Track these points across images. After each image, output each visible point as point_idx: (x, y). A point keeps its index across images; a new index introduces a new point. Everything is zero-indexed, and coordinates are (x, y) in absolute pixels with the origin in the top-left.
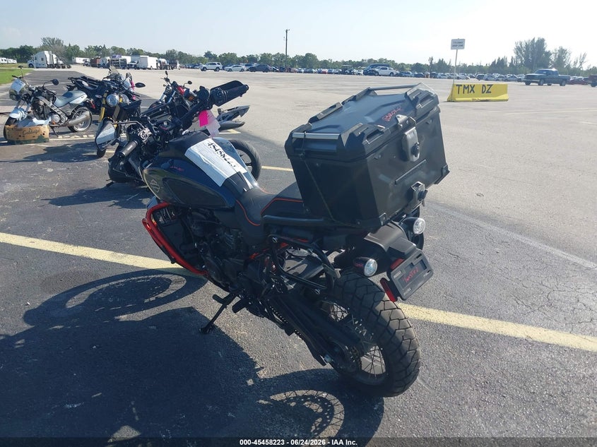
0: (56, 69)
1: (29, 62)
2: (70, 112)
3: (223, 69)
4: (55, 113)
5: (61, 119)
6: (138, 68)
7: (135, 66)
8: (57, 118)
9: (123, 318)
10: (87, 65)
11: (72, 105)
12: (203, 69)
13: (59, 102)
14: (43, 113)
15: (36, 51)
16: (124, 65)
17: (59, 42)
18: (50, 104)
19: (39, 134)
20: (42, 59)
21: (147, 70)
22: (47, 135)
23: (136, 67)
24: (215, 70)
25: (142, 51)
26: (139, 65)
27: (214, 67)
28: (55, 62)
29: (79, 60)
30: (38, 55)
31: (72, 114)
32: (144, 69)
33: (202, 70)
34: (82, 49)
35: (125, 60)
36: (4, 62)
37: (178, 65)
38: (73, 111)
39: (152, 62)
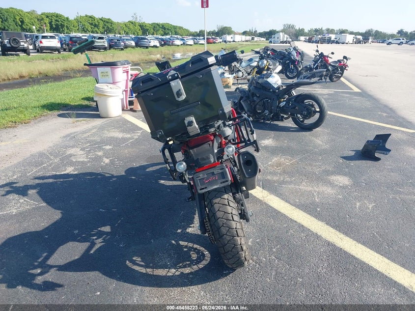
0: (284, 44)
1: (270, 40)
2: (249, 70)
3: (407, 43)
4: (240, 71)
5: (243, 75)
6: (339, 43)
7: (337, 41)
8: (240, 74)
9: (162, 182)
10: (306, 41)
11: (251, 66)
12: (389, 44)
13: (244, 64)
14: (233, 70)
15: (278, 32)
16: (329, 41)
17: (293, 27)
18: (238, 65)
19: (226, 83)
20: (278, 38)
21: (345, 44)
22: (231, 84)
23: (337, 43)
24: (399, 44)
25: (347, 30)
26: (340, 41)
27: (399, 42)
28: (285, 40)
29: (302, 38)
30: (276, 36)
31: (250, 72)
32: (343, 43)
33: (387, 44)
34: (306, 31)
35: (330, 38)
36: (258, 40)
37: (370, 40)
38: (251, 70)
39: (350, 38)
